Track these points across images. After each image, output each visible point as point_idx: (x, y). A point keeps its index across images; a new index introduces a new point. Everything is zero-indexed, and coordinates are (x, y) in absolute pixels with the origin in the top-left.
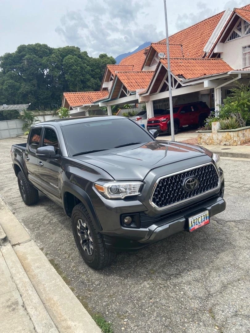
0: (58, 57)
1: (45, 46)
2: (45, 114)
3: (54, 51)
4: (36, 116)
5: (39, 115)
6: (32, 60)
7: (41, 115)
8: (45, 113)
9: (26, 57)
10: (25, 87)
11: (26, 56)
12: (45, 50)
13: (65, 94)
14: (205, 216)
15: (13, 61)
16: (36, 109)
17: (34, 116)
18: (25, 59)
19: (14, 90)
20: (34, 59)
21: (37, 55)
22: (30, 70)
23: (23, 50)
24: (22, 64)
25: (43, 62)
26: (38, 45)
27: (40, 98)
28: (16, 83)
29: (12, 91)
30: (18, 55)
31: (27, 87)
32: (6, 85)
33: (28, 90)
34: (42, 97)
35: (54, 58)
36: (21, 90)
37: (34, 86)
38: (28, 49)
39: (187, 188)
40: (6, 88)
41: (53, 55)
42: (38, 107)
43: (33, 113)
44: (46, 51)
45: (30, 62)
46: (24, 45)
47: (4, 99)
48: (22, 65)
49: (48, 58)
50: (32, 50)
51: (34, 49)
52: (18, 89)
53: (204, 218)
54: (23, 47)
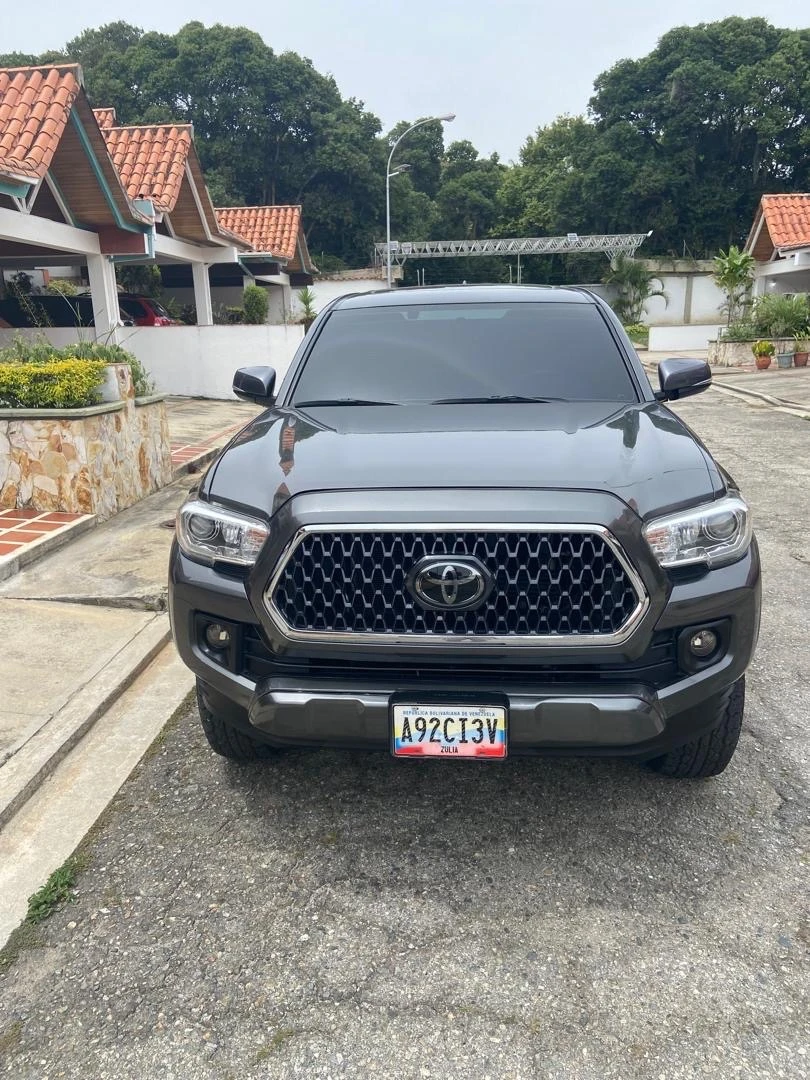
0: (793, 63)
1: (758, 25)
2: (696, 269)
3: (783, 41)
4: (658, 275)
5: (673, 274)
6: (696, 80)
7: (681, 274)
8: (697, 266)
9: (678, 70)
10: (651, 176)
11: (678, 66)
12: (753, 38)
13: (769, 199)
14: (485, 726)
15: (636, 88)
16: (669, 251)
17: (653, 277)
18: (671, 80)
19: (614, 185)
20: (702, 78)
21: (717, 61)
22: (683, 114)
23: (678, 44)
24: (660, 96)
25: (734, 84)
26: (733, 25)
27: (692, 211)
28: (625, 162)
29: (608, 190)
30: (655, 65)
31: (658, 176)
32: (595, 172)
33: (657, 184)
34: (699, 211)
35: (779, 65)
36: (636, 185)
37: (681, 171)
38: (693, 40)
39: (419, 590)
40: (593, 179)
41: (778, 57)
42: (677, 246)
43: (652, 265)
44: (754, 45)
45: (688, 89)
46: (683, 28)
47: (578, 214)
48: (661, 100)
49: (754, 68)
50: (706, 42)
51: (714, 39)
52: (625, 184)
53: (480, 730)
54: (680, 36)
